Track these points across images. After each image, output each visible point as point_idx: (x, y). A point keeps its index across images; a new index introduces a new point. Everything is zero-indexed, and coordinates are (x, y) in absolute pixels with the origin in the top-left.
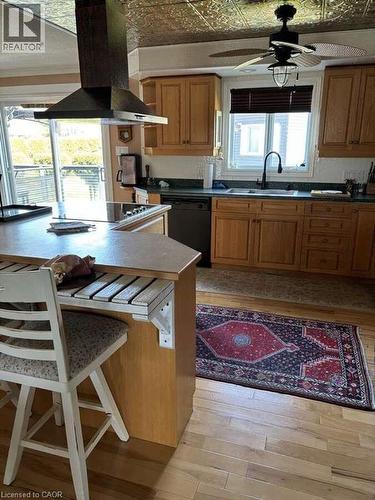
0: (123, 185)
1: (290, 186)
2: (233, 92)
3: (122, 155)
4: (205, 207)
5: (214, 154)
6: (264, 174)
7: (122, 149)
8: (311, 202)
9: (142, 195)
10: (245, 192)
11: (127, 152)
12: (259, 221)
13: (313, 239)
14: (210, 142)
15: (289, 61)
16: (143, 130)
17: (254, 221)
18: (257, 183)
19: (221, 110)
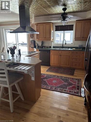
0: (31, 47)
1: (69, 48)
2: (56, 26)
3: (31, 41)
4: (49, 52)
5: (51, 40)
6: (63, 45)
7: (31, 39)
8: (73, 51)
9: (35, 50)
10: (58, 49)
11: (32, 40)
12: (61, 55)
13: (73, 60)
14: (50, 38)
15: (65, 20)
16: (36, 35)
17: (60, 55)
18: (61, 47)
19: (53, 30)
